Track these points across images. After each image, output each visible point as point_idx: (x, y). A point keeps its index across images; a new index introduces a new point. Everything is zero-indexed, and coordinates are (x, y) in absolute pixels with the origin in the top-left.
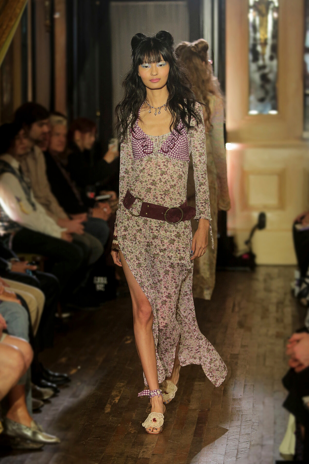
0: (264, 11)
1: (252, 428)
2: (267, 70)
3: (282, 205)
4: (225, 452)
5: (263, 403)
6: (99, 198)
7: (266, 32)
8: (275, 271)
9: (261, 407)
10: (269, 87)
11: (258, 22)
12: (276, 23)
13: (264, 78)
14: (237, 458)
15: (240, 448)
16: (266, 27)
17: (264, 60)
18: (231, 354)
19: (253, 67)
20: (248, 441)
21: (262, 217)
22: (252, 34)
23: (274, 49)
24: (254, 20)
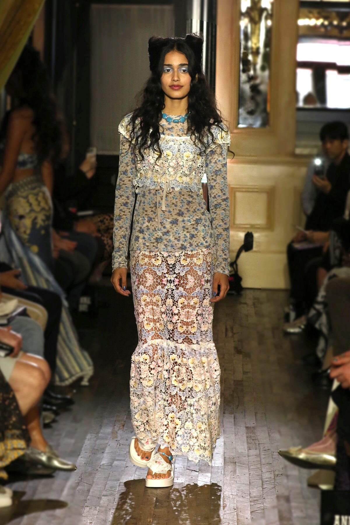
0: (257, 19)
1: (272, 458)
2: (258, 81)
3: (270, 226)
4: (249, 482)
5: (280, 432)
6: (81, 214)
7: (258, 40)
8: (263, 295)
9: (277, 436)
10: (259, 99)
11: (249, 30)
12: (269, 31)
13: (255, 89)
14: (263, 489)
15: (264, 478)
16: (259, 35)
17: (255, 70)
18: (234, 381)
19: (244, 77)
20: (271, 471)
21: (249, 237)
22: (243, 43)
23: (267, 57)
24: (246, 27)
